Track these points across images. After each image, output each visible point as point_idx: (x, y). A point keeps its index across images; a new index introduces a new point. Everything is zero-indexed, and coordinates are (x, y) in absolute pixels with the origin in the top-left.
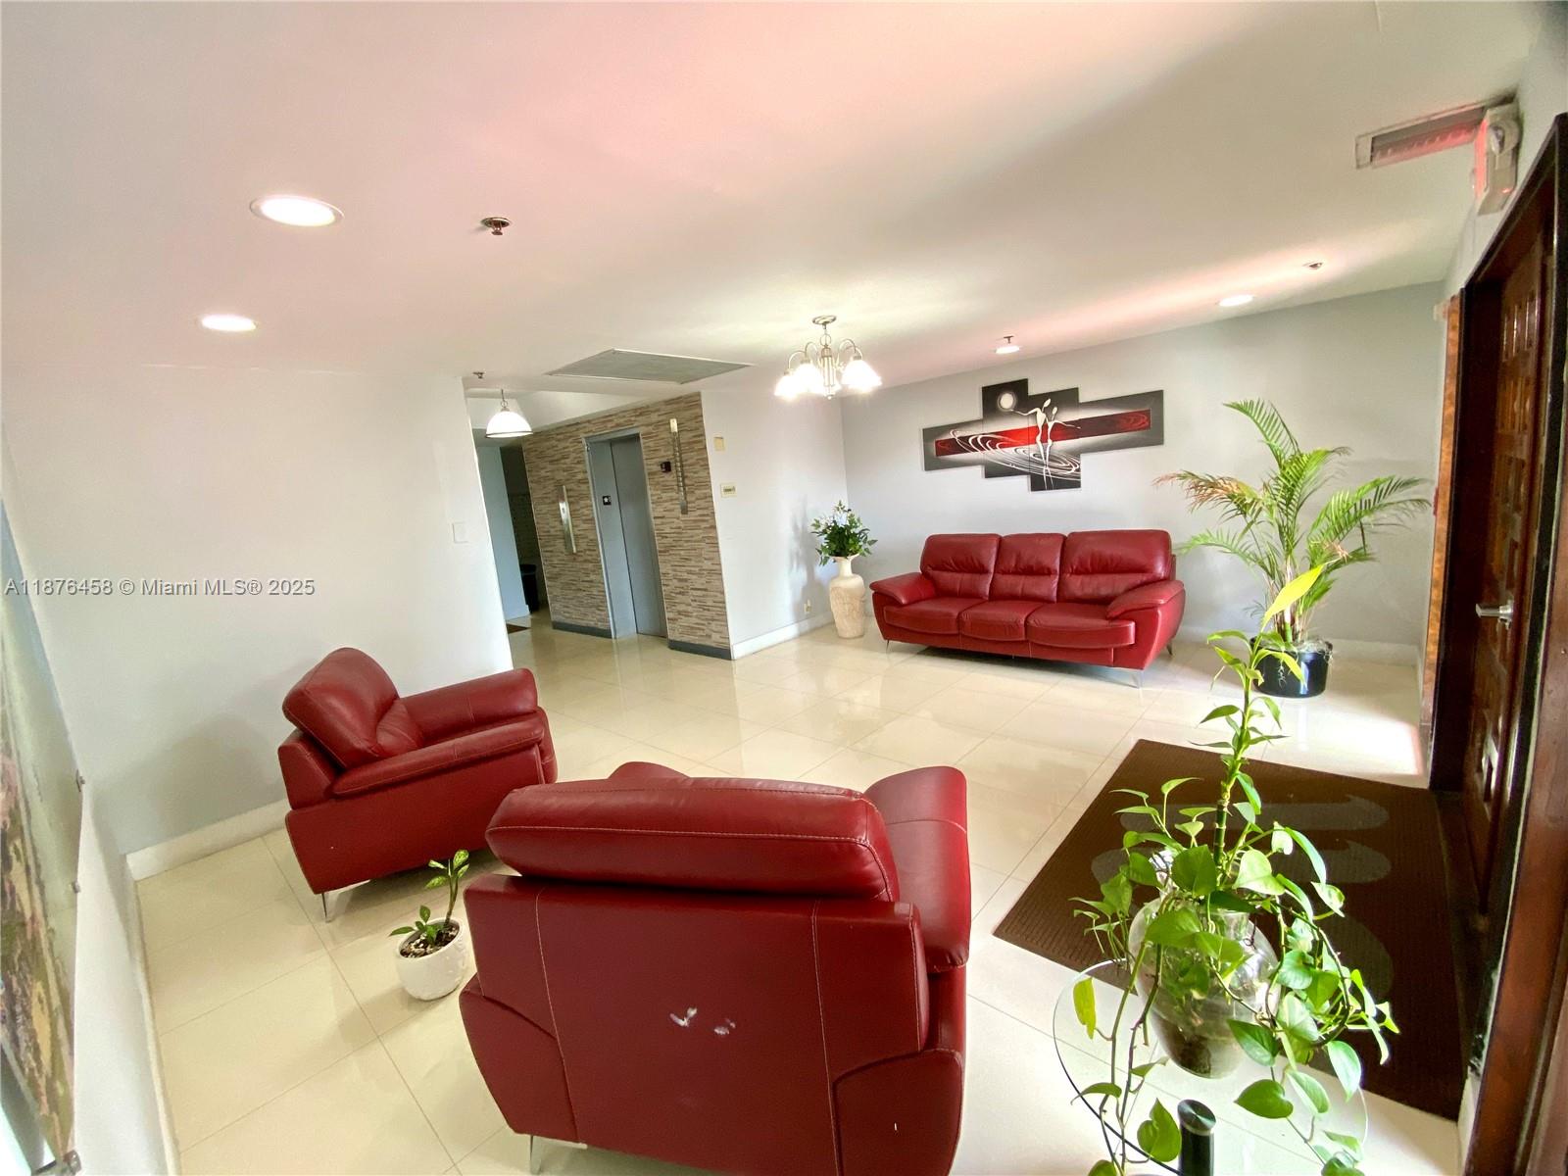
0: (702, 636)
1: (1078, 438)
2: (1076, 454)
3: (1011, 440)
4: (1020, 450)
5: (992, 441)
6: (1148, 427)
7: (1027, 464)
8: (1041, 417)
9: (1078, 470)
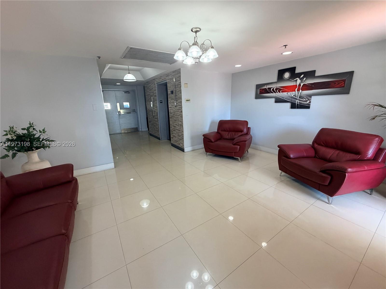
0: (178, 144)
1: (312, 90)
2: (310, 96)
3: (286, 90)
4: (289, 94)
5: (279, 90)
6: (344, 87)
7: (291, 98)
8: (299, 81)
9: (310, 102)
